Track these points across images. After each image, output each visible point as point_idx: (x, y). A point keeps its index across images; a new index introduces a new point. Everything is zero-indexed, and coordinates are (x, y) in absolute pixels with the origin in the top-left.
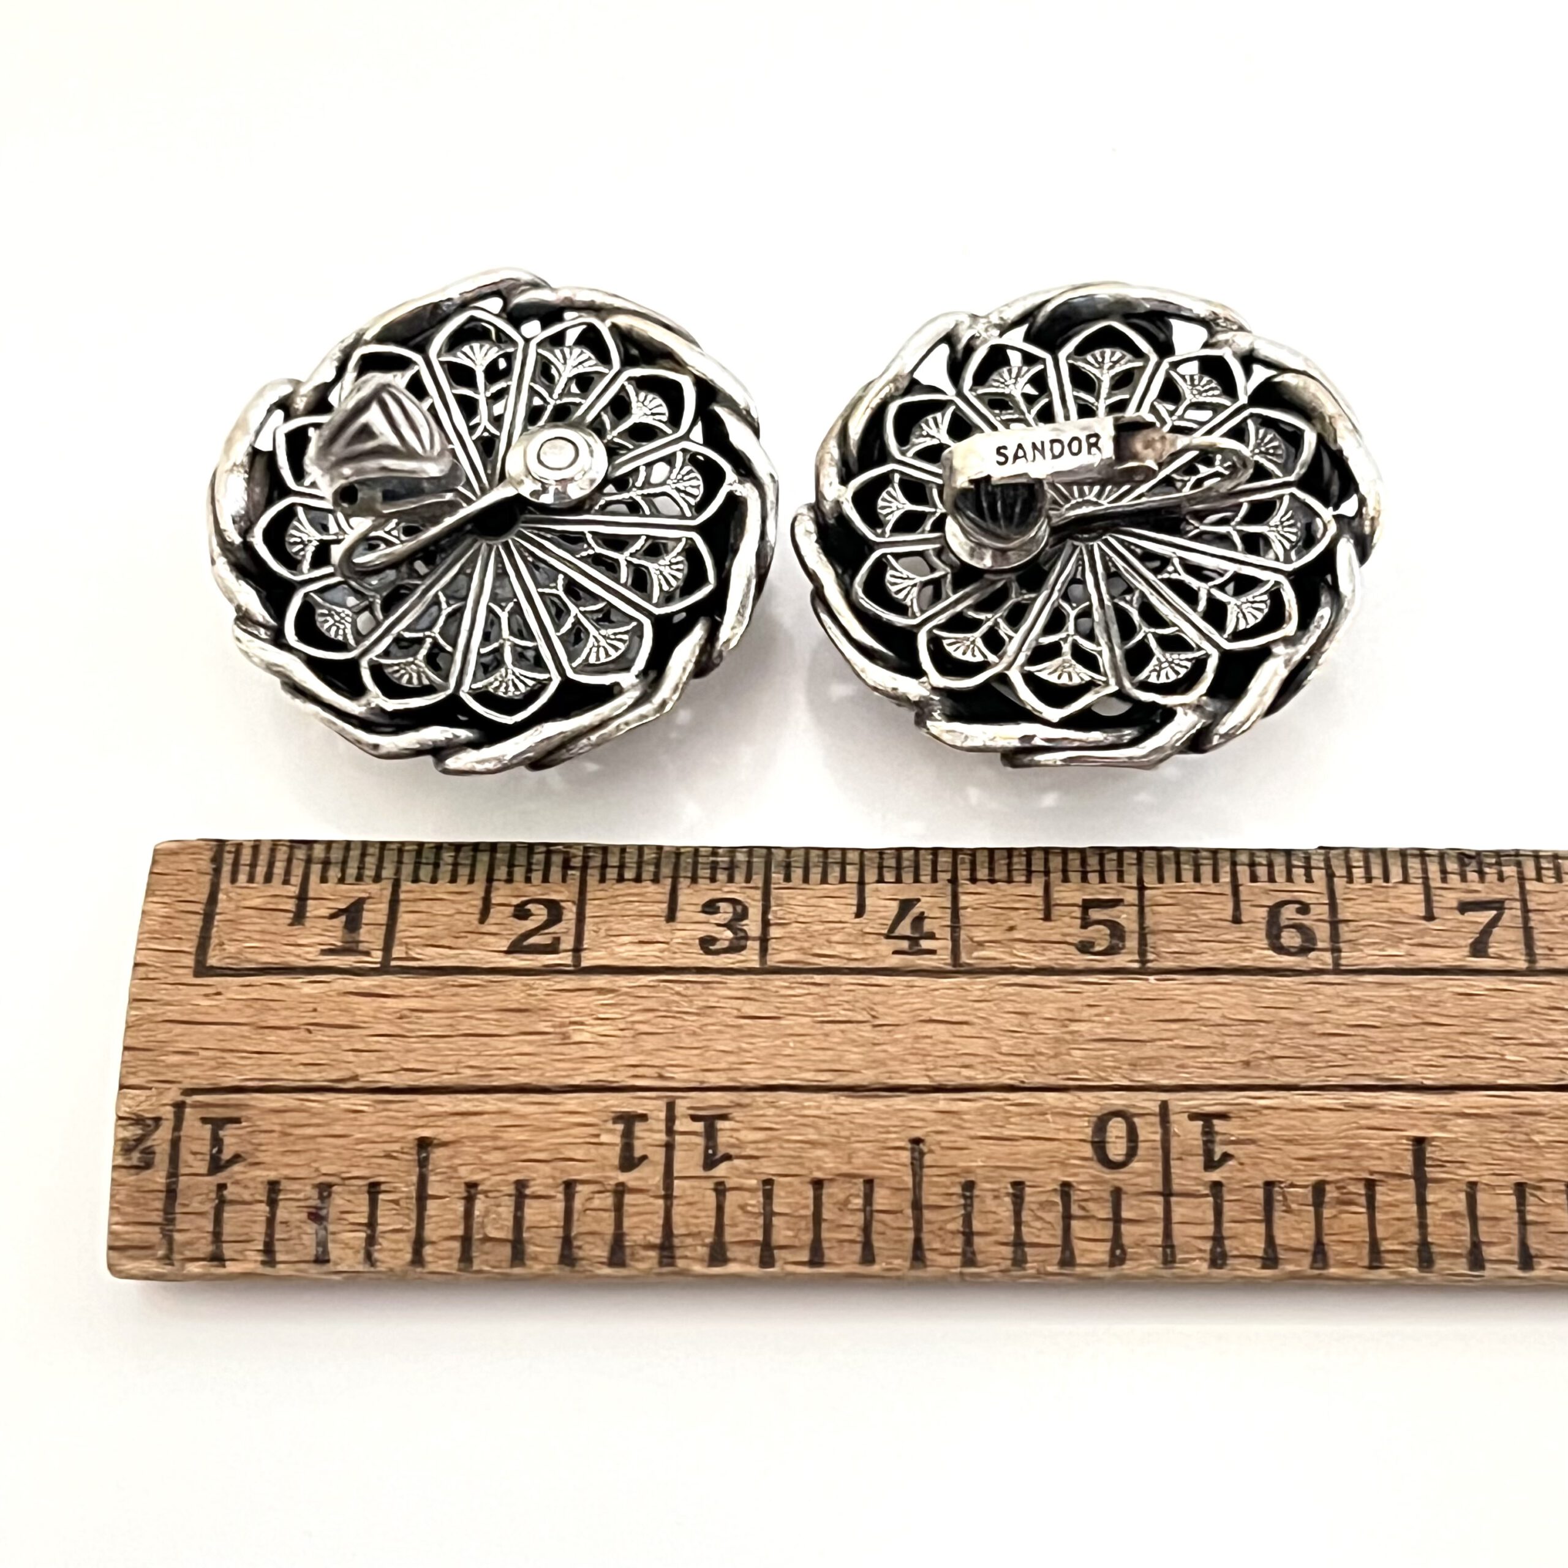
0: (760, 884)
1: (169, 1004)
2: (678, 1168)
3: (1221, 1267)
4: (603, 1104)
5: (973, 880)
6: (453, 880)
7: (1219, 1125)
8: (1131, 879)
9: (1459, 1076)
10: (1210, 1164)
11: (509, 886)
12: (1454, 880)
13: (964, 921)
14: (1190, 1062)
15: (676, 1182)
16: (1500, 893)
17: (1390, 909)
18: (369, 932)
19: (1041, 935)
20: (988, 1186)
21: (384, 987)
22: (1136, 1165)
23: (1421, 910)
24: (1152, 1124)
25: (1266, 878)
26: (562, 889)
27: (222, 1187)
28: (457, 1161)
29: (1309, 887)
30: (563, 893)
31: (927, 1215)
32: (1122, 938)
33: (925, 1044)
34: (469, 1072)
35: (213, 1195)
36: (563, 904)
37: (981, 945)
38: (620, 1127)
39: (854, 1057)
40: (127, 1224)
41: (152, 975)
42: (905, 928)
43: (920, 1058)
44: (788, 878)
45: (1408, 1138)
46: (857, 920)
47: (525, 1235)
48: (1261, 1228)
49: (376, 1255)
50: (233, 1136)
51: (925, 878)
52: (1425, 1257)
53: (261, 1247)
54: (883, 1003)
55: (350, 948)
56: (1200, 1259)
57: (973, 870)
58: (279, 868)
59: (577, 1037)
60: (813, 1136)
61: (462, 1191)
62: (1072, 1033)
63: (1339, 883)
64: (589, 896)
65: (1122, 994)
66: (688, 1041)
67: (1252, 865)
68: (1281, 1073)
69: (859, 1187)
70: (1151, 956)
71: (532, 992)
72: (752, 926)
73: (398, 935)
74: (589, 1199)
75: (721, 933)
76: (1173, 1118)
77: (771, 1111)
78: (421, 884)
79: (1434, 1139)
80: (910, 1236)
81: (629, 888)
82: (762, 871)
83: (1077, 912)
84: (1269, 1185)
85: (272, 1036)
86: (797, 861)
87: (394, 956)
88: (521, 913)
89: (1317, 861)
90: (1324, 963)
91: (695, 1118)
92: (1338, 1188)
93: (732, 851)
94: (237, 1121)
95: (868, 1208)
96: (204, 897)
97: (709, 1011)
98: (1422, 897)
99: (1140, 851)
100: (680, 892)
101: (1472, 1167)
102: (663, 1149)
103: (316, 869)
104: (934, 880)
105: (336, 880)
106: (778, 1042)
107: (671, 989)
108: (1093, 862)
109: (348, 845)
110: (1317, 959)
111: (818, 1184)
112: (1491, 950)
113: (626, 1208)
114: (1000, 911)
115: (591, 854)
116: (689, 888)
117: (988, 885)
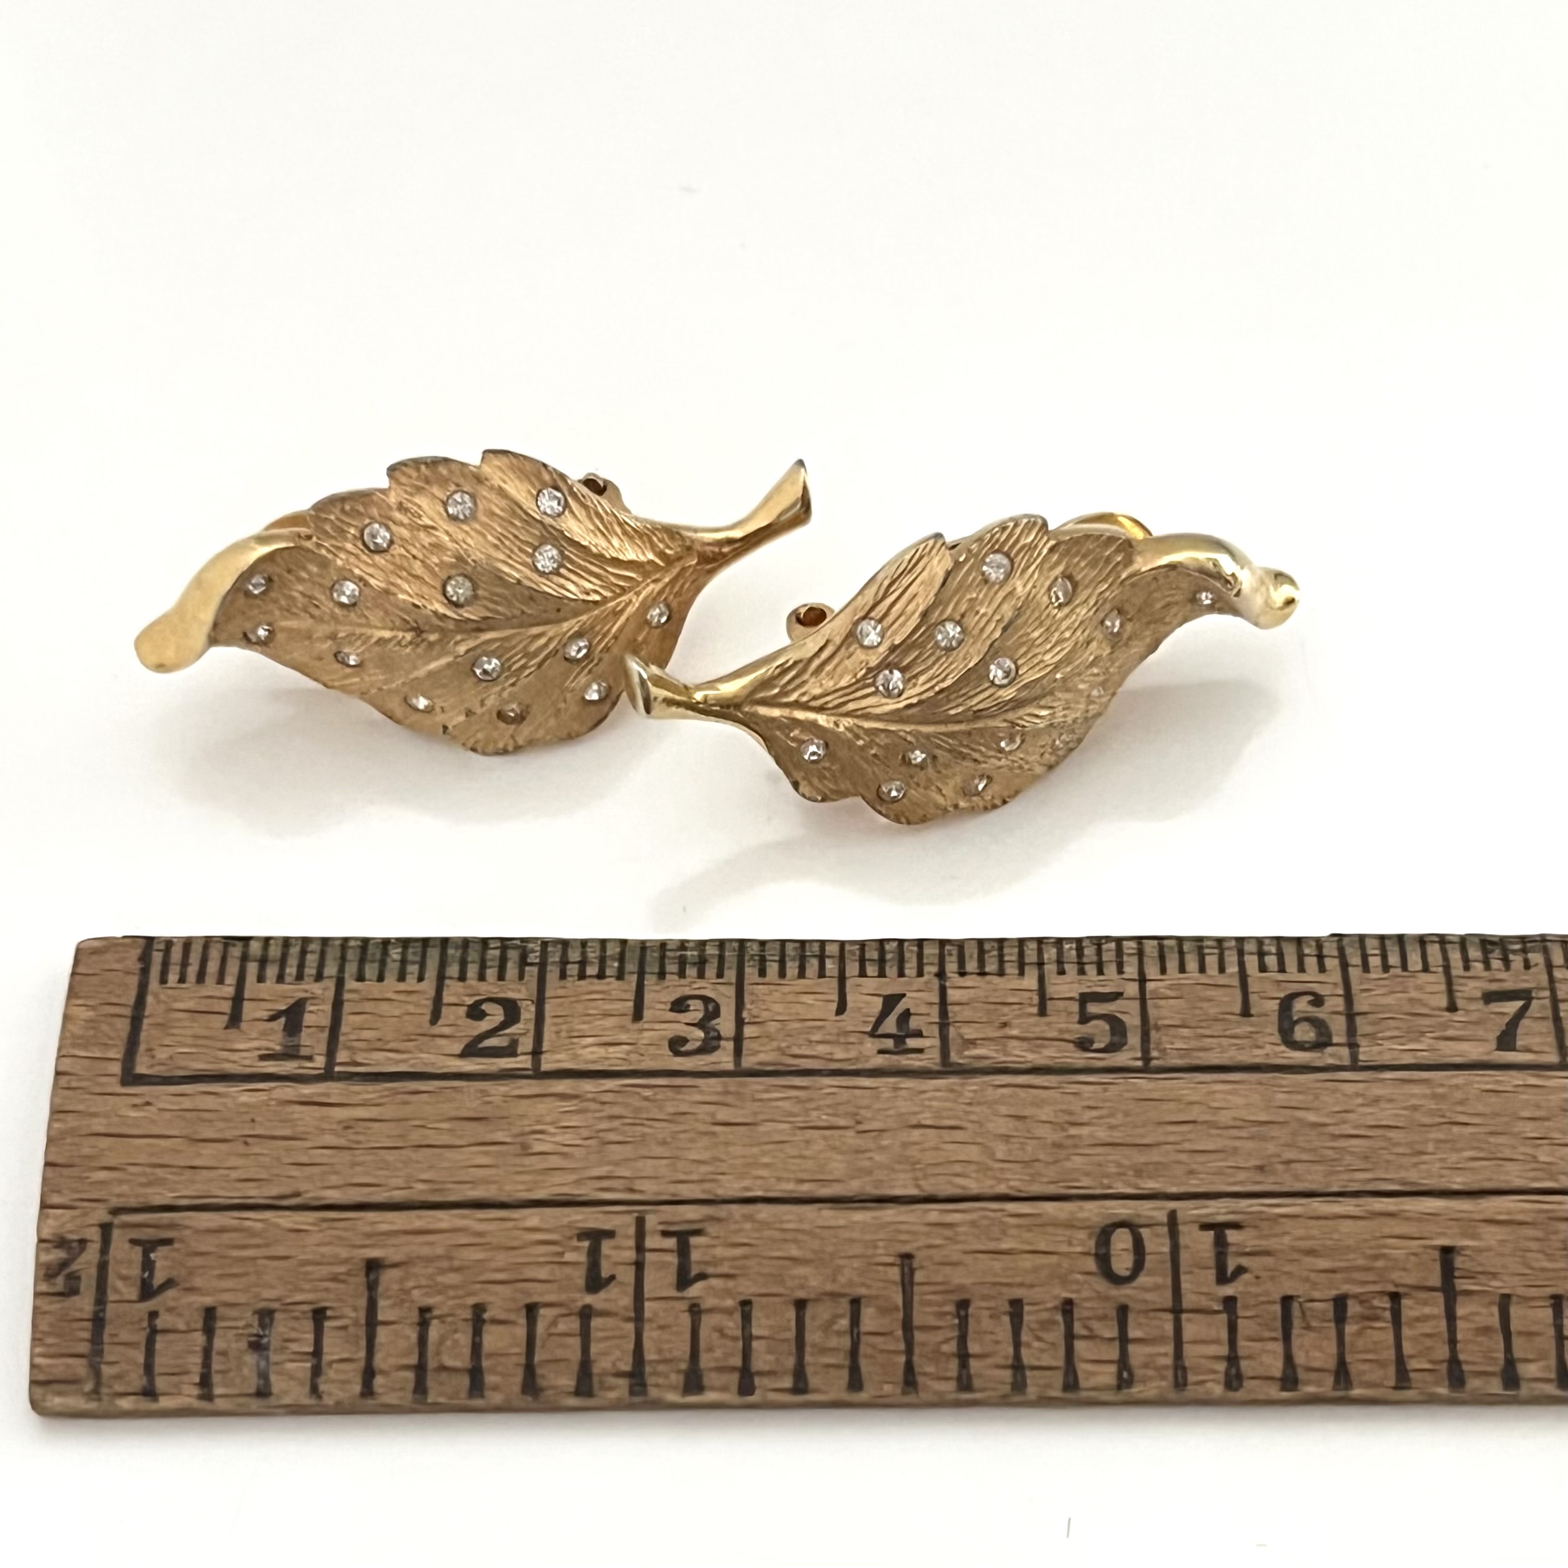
0: (734, 981)
1: (94, 1115)
2: (648, 1289)
3: (1236, 1390)
4: (565, 1221)
5: (962, 974)
6: (402, 978)
7: (1232, 1236)
8: (1131, 970)
9: (1490, 1180)
10: (1223, 1278)
11: (461, 984)
12: (1477, 968)
13: (953, 1017)
14: (1199, 1168)
15: (647, 1304)
16: (1526, 981)
17: (1411, 1000)
18: (309, 1035)
19: (1037, 1031)
20: (984, 1304)
21: (328, 1095)
22: (1143, 1279)
23: (1443, 1002)
24: (1158, 1235)
25: (1276, 969)
26: (519, 987)
27: (153, 1315)
28: (410, 1284)
29: (1322, 978)
30: (521, 992)
31: (919, 1336)
32: (1123, 1034)
33: (913, 1152)
34: (421, 1186)
35: (145, 1324)
36: (519, 1003)
37: (972, 1043)
38: (586, 1244)
39: (837, 1166)
40: (52, 1356)
41: (74, 1084)
42: (890, 1025)
43: (908, 1167)
44: (762, 973)
45: (1434, 1247)
46: (838, 1018)
47: (485, 1363)
48: (1278, 1347)
49: (322, 1387)
50: (166, 1258)
51: (911, 971)
52: (1456, 1375)
53: (197, 1380)
54: (868, 1107)
55: (290, 1053)
56: (1213, 1381)
57: (961, 962)
58: (213, 967)
59: (538, 1147)
60: (794, 1252)
61: (415, 1316)
62: (1072, 1137)
63: (1354, 973)
64: (548, 994)
65: (1127, 1095)
66: (658, 1151)
67: (1261, 954)
68: (1297, 1178)
69: (844, 1306)
70: (1154, 1054)
71: (487, 1099)
72: (725, 1024)
73: (342, 1038)
74: (554, 1323)
75: (691, 1032)
76: (1181, 1228)
77: (748, 1226)
78: (367, 982)
79: (1463, 1248)
80: (902, 1359)
81: (592, 984)
82: (735, 965)
83: (1075, 1007)
84: (1287, 1301)
85: (208, 1150)
86: (773, 955)
87: (338, 1061)
88: (475, 1012)
89: (1330, 949)
90: (1340, 1058)
91: (666, 1234)
92: (1362, 1302)
93: (702, 944)
94: (168, 1242)
95: (855, 1331)
96: (131, 998)
97: (681, 1119)
98: (1443, 987)
99: (1139, 939)
100: (646, 989)
101: (1506, 1278)
102: (633, 1267)
103: (252, 968)
104: (920, 974)
105: (274, 980)
106: (755, 1150)
107: (638, 1093)
108: (1089, 952)
109: (286, 942)
110: (1332, 1055)
111: (800, 1305)
112: (1519, 1043)
113: (595, 1334)
114: (992, 1007)
115: (550, 949)
116: (657, 984)
117: (979, 978)
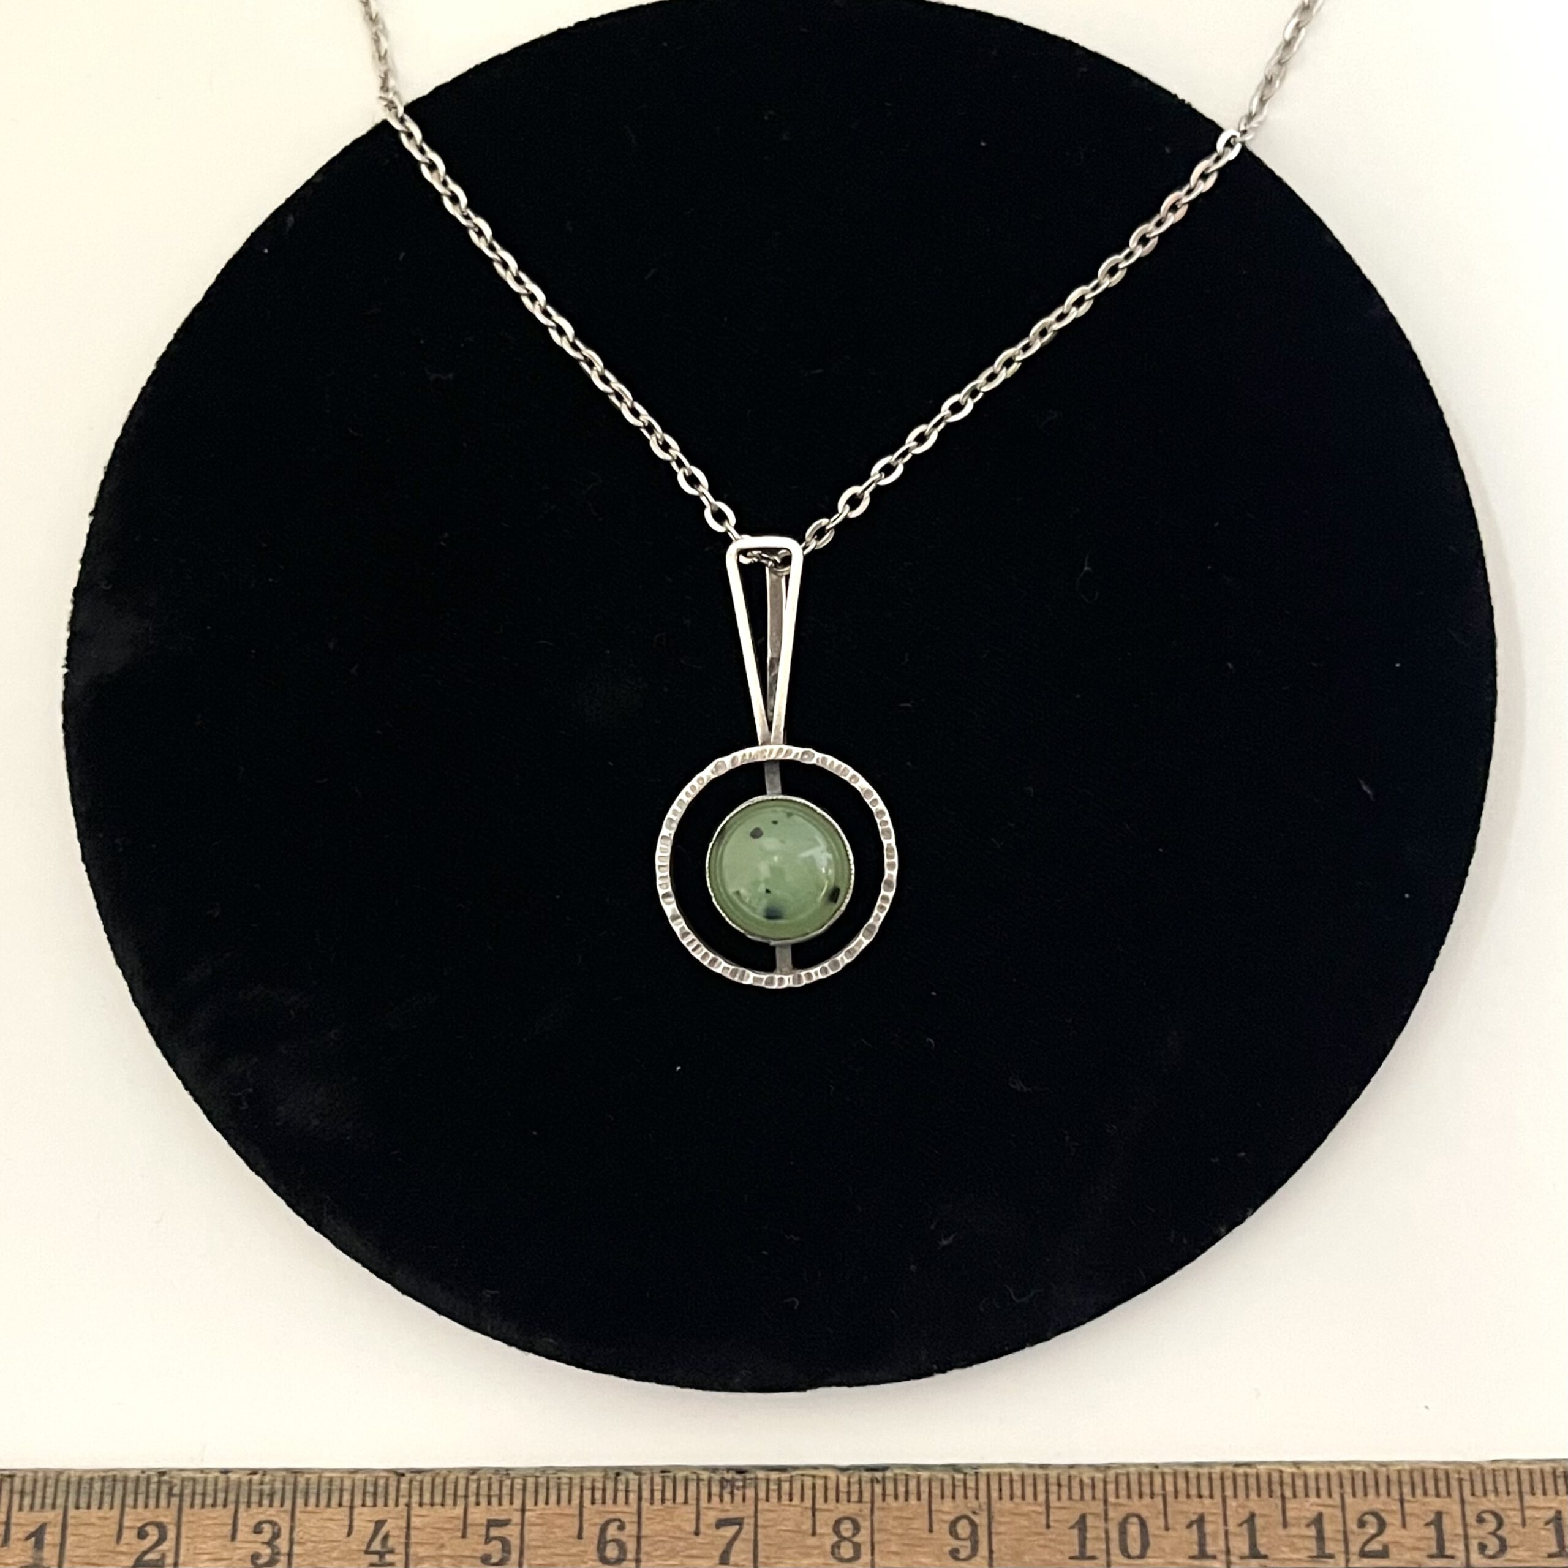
0: (289, 1508)
5: (421, 1504)
6: (100, 1507)
8: (518, 1503)
11: (133, 1511)
12: (715, 1499)
13: (413, 1540)
16: (741, 1511)
17: (675, 1527)
18: (48, 1551)
19: (459, 1551)
23: (693, 1528)
25: (600, 1501)
26: (167, 1513)
29: (626, 1509)
30: (167, 1517)
32: (509, 1552)
36: (168, 1526)
37: (422, 1559)
42: (376, 1546)
44: (306, 1504)
46: (348, 1539)
51: (391, 1502)
57: (421, 1496)
63: (645, 1505)
64: (184, 1519)
67: (593, 1489)
72: (283, 1544)
73: (67, 1554)
75: (263, 1550)
78: (81, 1510)
81: (208, 1512)
82: (291, 1497)
83: (483, 1531)
86: (313, 1484)
88: (142, 1534)
89: (633, 1486)
98: (693, 1516)
99: (525, 1472)
100: (240, 1515)
103: (16, 1499)
104: (397, 1505)
105: (29, 1508)
108: (495, 1486)
112: (732, 1559)
114: (434, 1531)
115: (186, 1483)
116: (247, 1511)
117: (429, 1506)
